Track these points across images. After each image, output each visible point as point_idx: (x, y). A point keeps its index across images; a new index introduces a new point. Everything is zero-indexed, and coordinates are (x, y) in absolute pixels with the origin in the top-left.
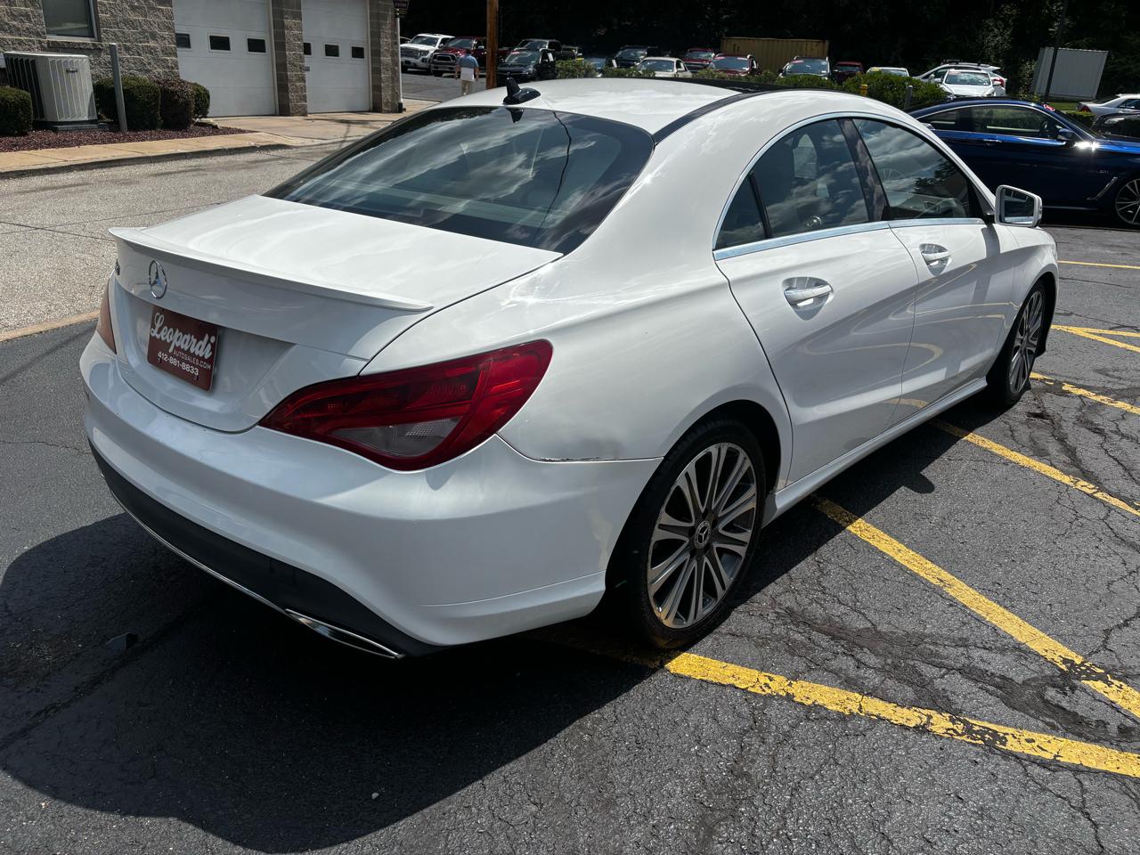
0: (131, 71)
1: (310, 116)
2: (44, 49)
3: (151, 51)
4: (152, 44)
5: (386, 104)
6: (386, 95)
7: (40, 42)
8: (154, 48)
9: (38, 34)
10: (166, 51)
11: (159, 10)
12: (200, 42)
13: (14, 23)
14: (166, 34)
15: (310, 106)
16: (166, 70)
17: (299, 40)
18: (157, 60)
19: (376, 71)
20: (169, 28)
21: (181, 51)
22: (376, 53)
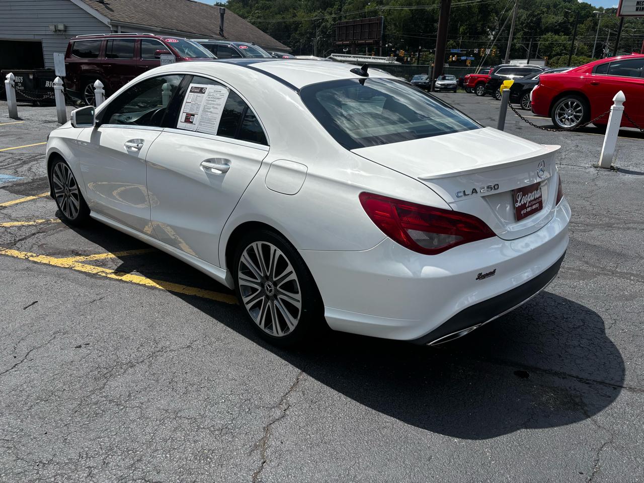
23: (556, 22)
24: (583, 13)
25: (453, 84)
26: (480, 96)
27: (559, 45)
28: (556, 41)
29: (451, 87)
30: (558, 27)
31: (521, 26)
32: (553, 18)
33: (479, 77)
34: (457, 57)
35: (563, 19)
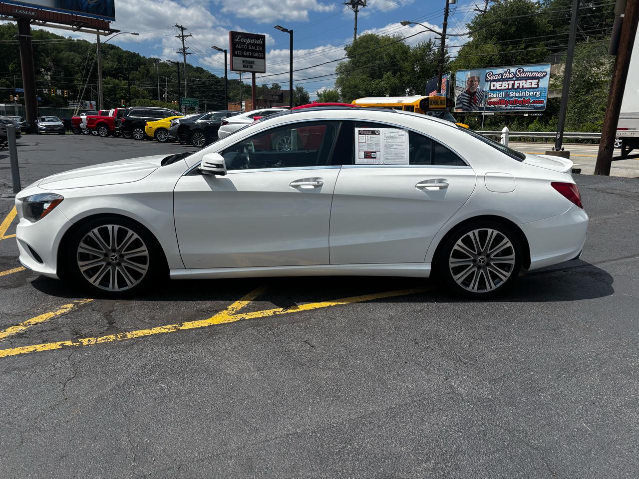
23: (111, 68)
24: (135, 60)
25: (60, 126)
26: (86, 134)
27: (122, 89)
28: (117, 85)
29: (58, 128)
30: (114, 72)
31: (77, 68)
32: (108, 63)
33: (98, 118)
34: (20, 96)
35: (117, 65)
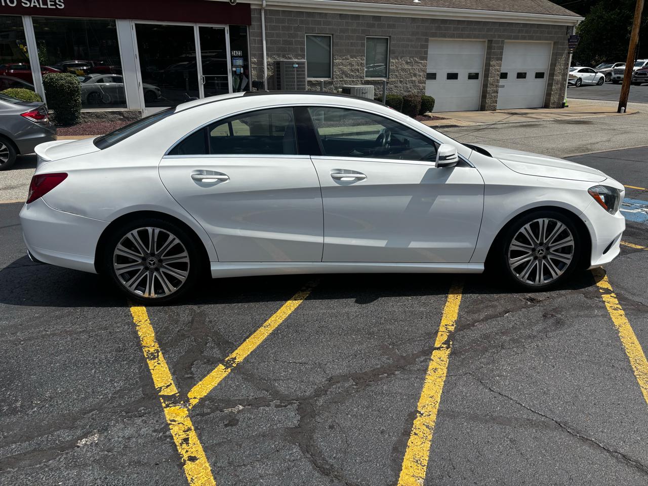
0: (401, 92)
1: (497, 111)
2: (362, 84)
3: (413, 82)
4: (414, 79)
5: (553, 103)
6: (554, 98)
7: (361, 81)
8: (414, 81)
9: (361, 78)
10: (420, 82)
11: (420, 63)
12: (442, 76)
13: (352, 73)
14: (421, 74)
15: (498, 106)
16: (419, 90)
17: (498, 71)
18: (415, 86)
19: (550, 85)
20: (424, 71)
21: (429, 82)
22: (552, 75)
